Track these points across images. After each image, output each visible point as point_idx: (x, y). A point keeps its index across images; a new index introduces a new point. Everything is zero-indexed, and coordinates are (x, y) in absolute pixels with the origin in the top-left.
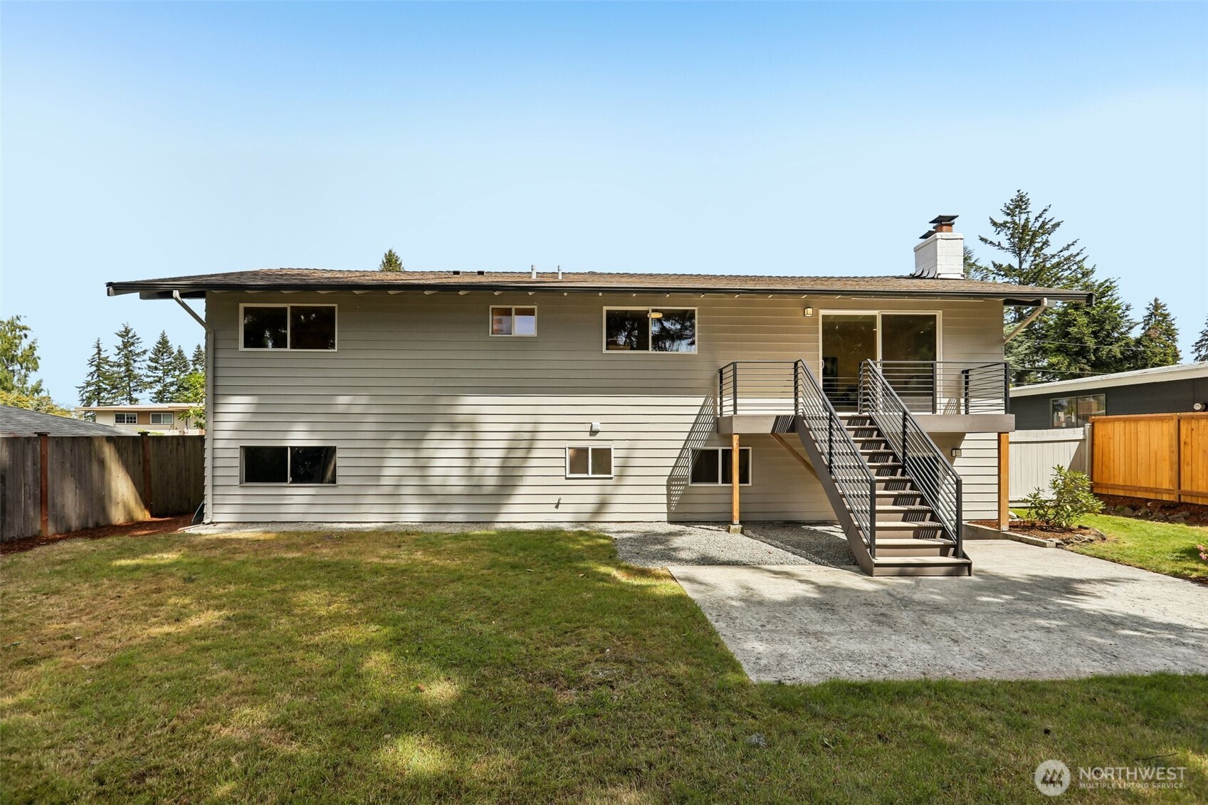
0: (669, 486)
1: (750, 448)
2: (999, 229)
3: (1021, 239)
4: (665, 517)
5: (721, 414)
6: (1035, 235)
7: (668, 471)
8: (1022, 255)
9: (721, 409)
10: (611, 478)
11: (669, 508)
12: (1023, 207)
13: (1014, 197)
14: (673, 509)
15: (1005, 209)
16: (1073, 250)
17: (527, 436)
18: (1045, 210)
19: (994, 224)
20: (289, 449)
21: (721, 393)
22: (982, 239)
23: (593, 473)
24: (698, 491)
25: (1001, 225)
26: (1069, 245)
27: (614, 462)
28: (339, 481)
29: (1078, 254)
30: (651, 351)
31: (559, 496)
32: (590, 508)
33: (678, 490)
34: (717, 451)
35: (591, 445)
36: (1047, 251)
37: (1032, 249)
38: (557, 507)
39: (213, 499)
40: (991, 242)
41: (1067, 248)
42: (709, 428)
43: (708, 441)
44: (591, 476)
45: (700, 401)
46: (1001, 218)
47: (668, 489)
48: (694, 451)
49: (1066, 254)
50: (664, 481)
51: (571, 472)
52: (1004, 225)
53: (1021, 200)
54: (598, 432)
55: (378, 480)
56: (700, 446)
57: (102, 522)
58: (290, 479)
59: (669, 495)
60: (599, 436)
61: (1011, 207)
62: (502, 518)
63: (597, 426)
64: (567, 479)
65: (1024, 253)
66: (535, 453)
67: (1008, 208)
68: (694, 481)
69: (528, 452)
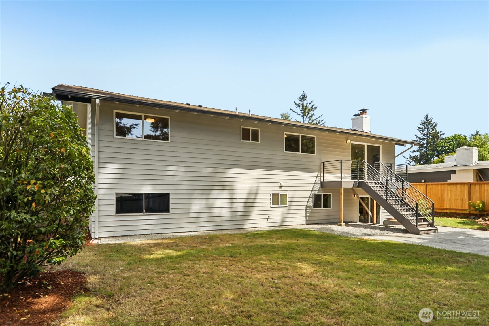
0: (306, 209)
1: (331, 194)
2: (297, 106)
3: (305, 112)
4: (305, 223)
5: (324, 180)
6: (309, 110)
7: (306, 203)
8: (305, 118)
9: (324, 178)
10: (287, 207)
11: (306, 218)
12: (305, 98)
13: (302, 94)
14: (307, 219)
15: (299, 98)
16: (321, 119)
17: (255, 188)
18: (312, 101)
19: (295, 104)
20: (144, 194)
21: (324, 172)
22: (291, 109)
23: (281, 205)
24: (315, 211)
25: (297, 105)
26: (320, 117)
27: (288, 200)
28: (171, 211)
29: (323, 120)
30: (300, 153)
31: (269, 215)
32: (279, 220)
33: (309, 211)
34: (321, 195)
35: (280, 193)
36: (314, 118)
37: (308, 116)
38: (267, 220)
39: (99, 224)
40: (294, 111)
41: (319, 117)
42: (319, 185)
43: (319, 191)
44: (280, 206)
45: (316, 174)
46: (298, 102)
47: (306, 211)
48: (314, 195)
49: (318, 119)
50: (304, 207)
51: (273, 204)
52: (299, 105)
53: (304, 95)
54: (282, 187)
55: (189, 210)
56: (316, 193)
58: (144, 211)
59: (306, 213)
60: (283, 188)
61: (301, 98)
62: (246, 226)
63: (283, 184)
64: (271, 207)
65: (305, 117)
66: (259, 196)
67: (300, 98)
68: (314, 207)
69: (256, 196)
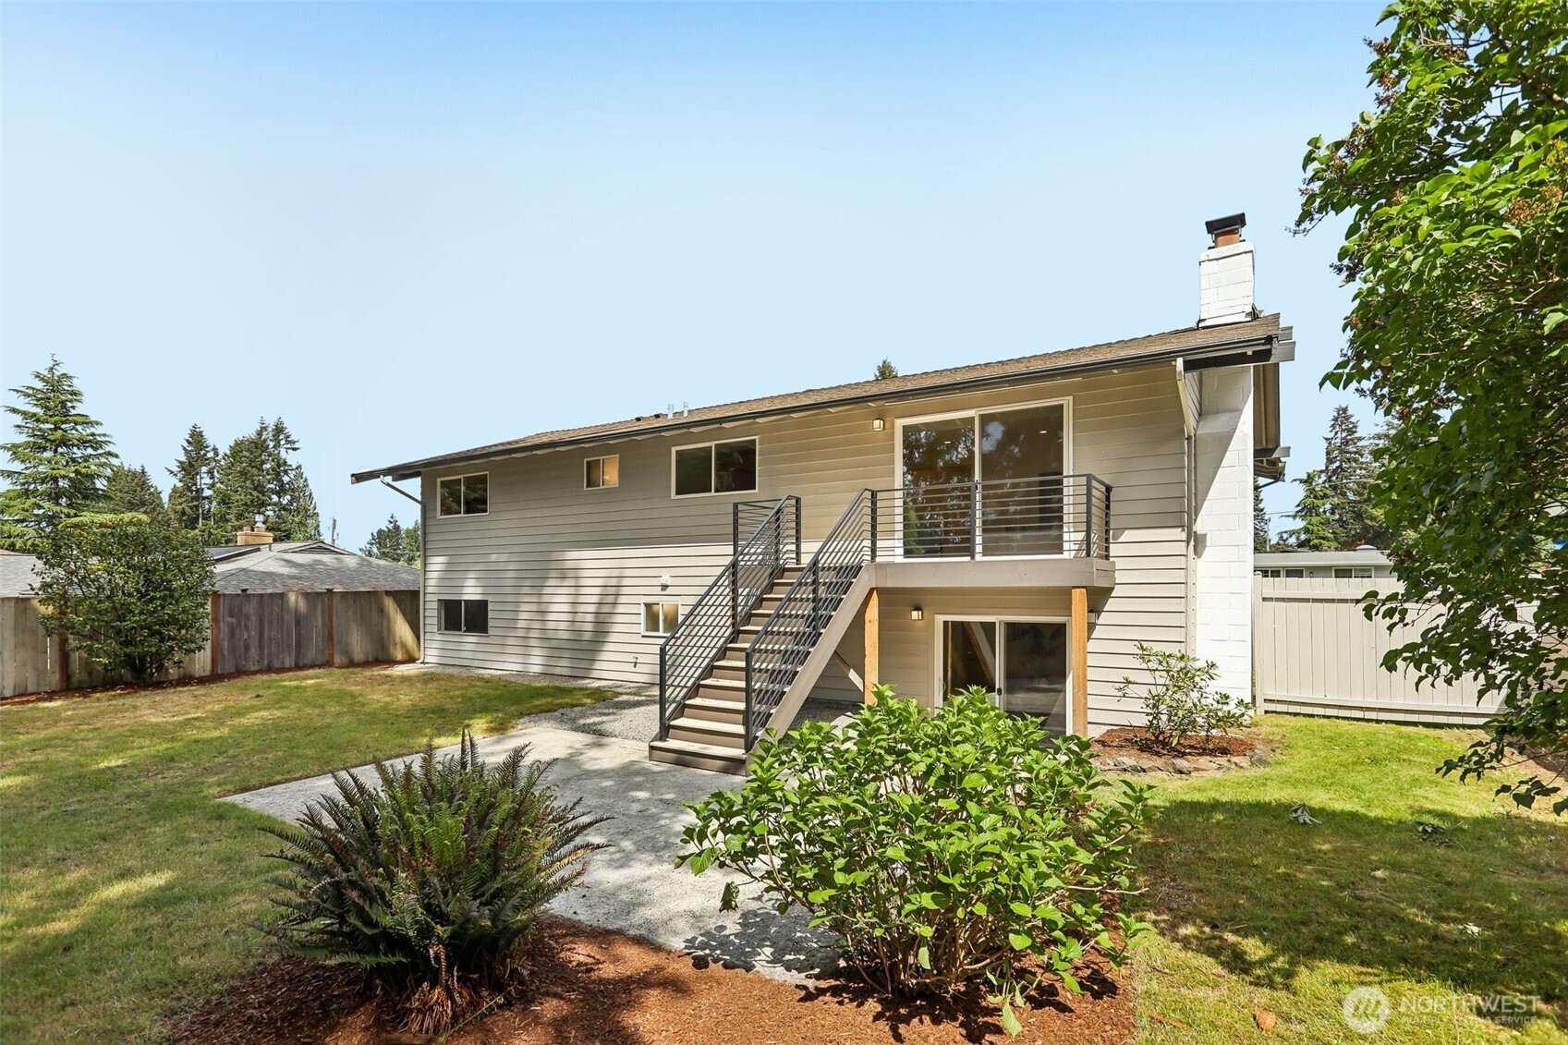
17: (613, 590)
20: (464, 602)
23: (663, 631)
28: (491, 631)
30: (713, 493)
31: (638, 655)
35: (662, 601)
38: (635, 666)
39: (424, 643)
44: (662, 634)
51: (646, 630)
54: (667, 586)
57: (380, 657)
58: (463, 628)
60: (669, 591)
62: (595, 674)
63: (666, 579)
64: (642, 636)
66: (619, 609)
69: (614, 608)
